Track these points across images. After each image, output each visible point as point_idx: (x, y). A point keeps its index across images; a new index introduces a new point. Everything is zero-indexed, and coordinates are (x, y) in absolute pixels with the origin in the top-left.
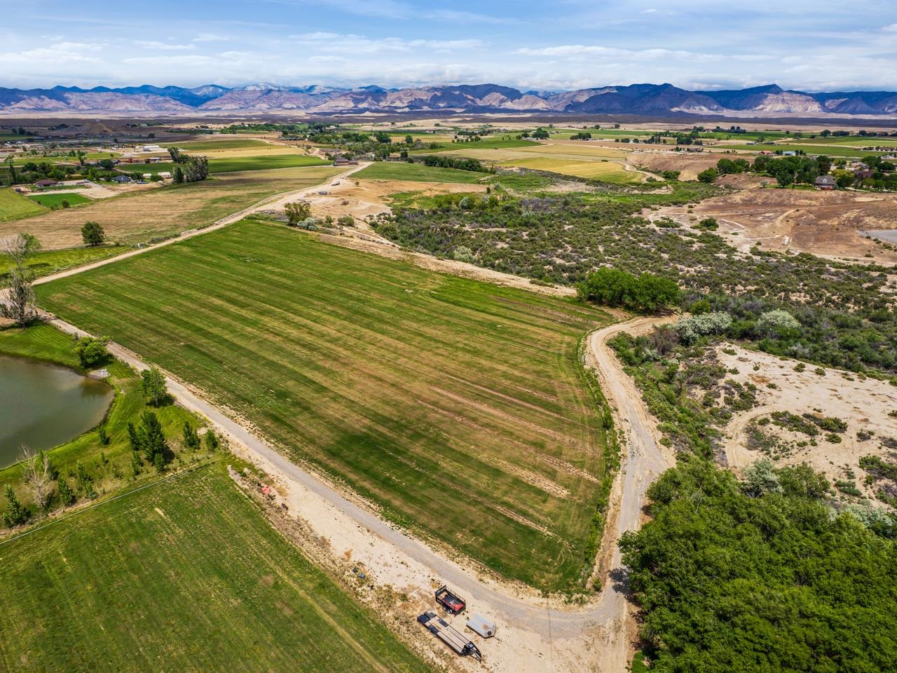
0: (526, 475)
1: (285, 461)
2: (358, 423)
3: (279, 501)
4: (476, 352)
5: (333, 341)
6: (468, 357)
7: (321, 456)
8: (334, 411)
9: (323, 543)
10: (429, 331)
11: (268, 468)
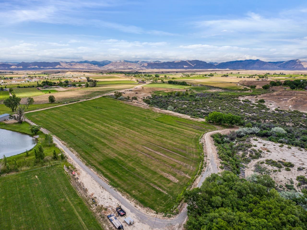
0: (165, 174)
1: (83, 165)
2: (113, 155)
3: (76, 177)
4: (163, 137)
5: (116, 131)
6: (159, 138)
7: (97, 164)
8: (106, 151)
9: (86, 191)
10: (149, 130)
11: (77, 167)
